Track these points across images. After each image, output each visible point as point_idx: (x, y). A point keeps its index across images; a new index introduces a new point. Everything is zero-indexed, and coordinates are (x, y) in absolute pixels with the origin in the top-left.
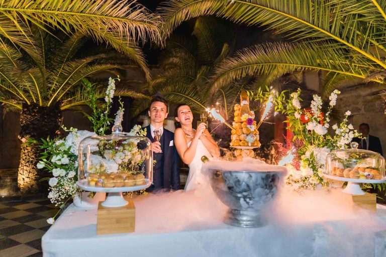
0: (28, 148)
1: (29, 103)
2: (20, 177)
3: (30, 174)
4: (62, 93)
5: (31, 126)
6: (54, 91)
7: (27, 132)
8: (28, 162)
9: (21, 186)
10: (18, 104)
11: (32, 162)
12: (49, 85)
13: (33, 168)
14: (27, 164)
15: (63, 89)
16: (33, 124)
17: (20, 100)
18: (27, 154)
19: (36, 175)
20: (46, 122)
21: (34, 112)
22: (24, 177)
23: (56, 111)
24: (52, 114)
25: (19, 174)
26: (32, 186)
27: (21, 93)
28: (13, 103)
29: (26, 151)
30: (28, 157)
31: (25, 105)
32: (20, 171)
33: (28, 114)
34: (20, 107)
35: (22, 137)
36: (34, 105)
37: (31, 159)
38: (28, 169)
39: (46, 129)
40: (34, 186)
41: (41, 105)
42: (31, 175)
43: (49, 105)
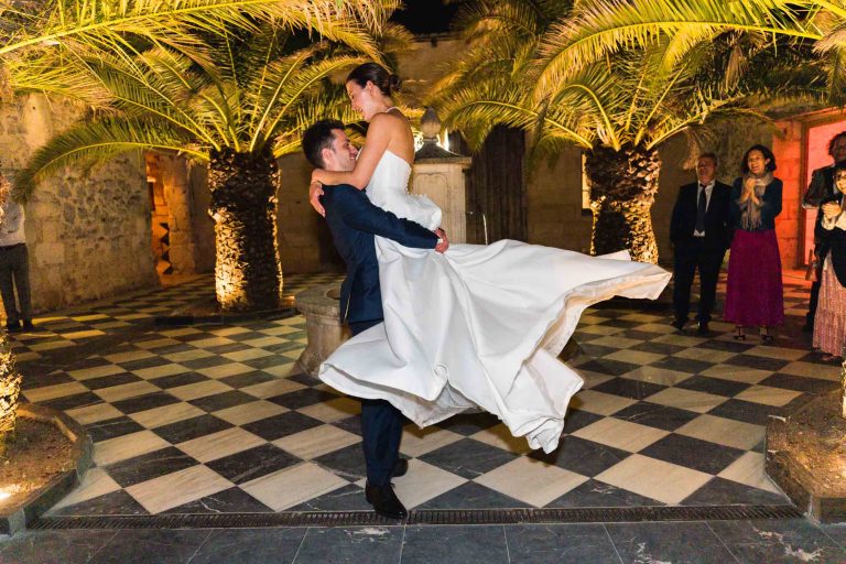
0: (225, 231)
1: (219, 149)
2: (219, 284)
3: (234, 278)
4: (272, 123)
5: (226, 191)
6: (257, 122)
7: (221, 201)
8: (228, 256)
9: (223, 300)
10: (203, 150)
11: (234, 257)
12: (247, 111)
13: (237, 267)
14: (227, 260)
15: (273, 115)
16: (230, 188)
17: (205, 143)
18: (225, 242)
19: (243, 279)
20: (249, 182)
21: (228, 164)
22: (225, 284)
23: (266, 160)
24: (258, 166)
25: (217, 279)
26: (238, 299)
27: (203, 131)
28: (193, 149)
29: (223, 237)
30: (227, 248)
31: (214, 153)
32: (218, 274)
33: (219, 170)
34: (206, 156)
35: (215, 212)
36: (228, 151)
37: (232, 252)
38: (229, 268)
39: (252, 195)
40: (241, 300)
41: (238, 150)
42: (235, 280)
43: (251, 150)
